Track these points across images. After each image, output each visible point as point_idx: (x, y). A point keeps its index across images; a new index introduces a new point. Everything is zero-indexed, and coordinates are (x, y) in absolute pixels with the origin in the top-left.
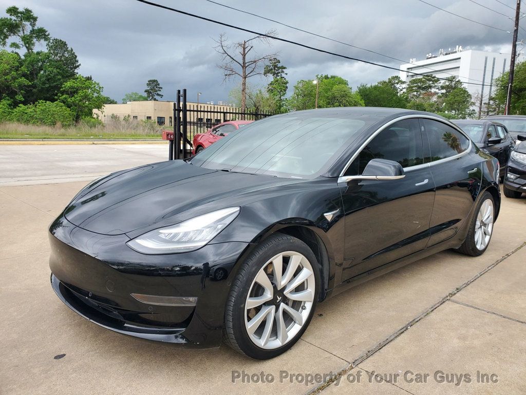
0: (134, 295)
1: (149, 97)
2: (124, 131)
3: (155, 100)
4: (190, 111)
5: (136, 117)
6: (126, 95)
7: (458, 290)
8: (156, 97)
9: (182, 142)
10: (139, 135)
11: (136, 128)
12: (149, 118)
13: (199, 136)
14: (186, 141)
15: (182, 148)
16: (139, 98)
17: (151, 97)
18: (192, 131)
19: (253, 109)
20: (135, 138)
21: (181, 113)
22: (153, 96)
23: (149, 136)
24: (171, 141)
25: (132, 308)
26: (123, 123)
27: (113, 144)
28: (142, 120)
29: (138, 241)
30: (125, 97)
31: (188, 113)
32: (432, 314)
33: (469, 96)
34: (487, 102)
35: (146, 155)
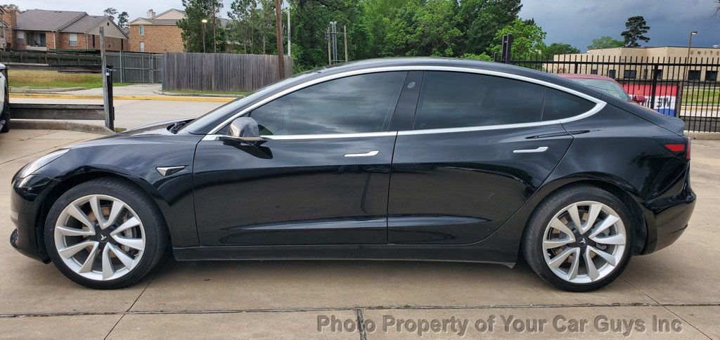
1: (627, 42)
3: (637, 46)
6: (594, 41)
16: (611, 44)
17: (630, 42)
22: (633, 40)
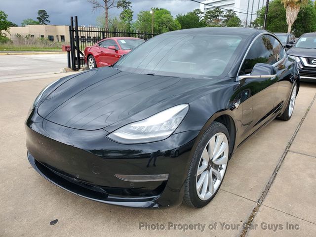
0: (117, 176)
1: (40, 22)
2: (27, 46)
3: (45, 24)
4: (80, 31)
5: (33, 36)
6: (24, 21)
7: (290, 143)
8: (45, 22)
9: (76, 52)
10: (39, 48)
11: (35, 43)
12: (42, 36)
13: (88, 48)
14: (79, 52)
15: (76, 56)
16: (33, 23)
18: (83, 46)
19: (112, 30)
20: (37, 50)
21: (74, 33)
22: (43, 21)
23: (46, 49)
24: (69, 52)
25: (117, 185)
26: (26, 39)
27: (22, 54)
28: (38, 38)
29: (116, 134)
30: (23, 22)
31: (79, 32)
32: (285, 161)
33: (240, 21)
34: (249, 25)
35: (48, 61)
